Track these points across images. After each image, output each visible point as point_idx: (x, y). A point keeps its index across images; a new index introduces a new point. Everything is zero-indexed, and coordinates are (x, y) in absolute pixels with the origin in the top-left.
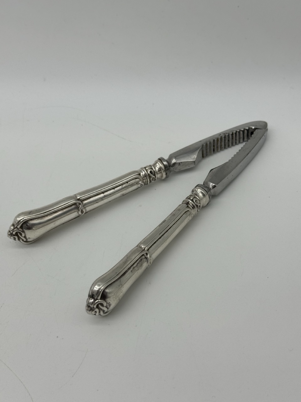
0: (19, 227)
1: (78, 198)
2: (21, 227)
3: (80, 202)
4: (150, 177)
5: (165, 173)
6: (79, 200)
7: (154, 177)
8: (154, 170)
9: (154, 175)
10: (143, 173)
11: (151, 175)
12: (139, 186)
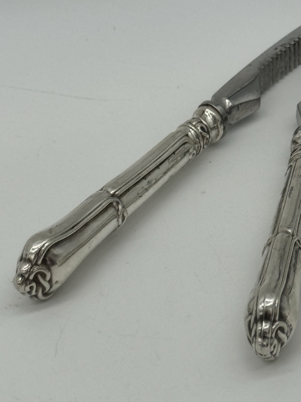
0: (40, 262)
1: (112, 192)
2: (44, 261)
3: (118, 200)
4: (203, 137)
5: (222, 127)
6: (113, 195)
7: (208, 136)
8: (206, 124)
9: (208, 133)
10: (192, 133)
11: (204, 133)
12: (191, 157)
